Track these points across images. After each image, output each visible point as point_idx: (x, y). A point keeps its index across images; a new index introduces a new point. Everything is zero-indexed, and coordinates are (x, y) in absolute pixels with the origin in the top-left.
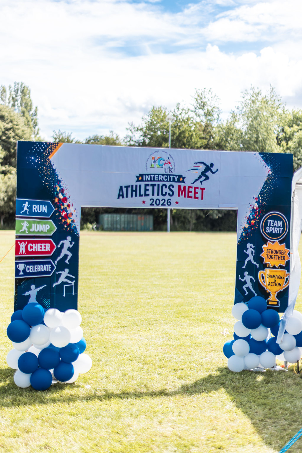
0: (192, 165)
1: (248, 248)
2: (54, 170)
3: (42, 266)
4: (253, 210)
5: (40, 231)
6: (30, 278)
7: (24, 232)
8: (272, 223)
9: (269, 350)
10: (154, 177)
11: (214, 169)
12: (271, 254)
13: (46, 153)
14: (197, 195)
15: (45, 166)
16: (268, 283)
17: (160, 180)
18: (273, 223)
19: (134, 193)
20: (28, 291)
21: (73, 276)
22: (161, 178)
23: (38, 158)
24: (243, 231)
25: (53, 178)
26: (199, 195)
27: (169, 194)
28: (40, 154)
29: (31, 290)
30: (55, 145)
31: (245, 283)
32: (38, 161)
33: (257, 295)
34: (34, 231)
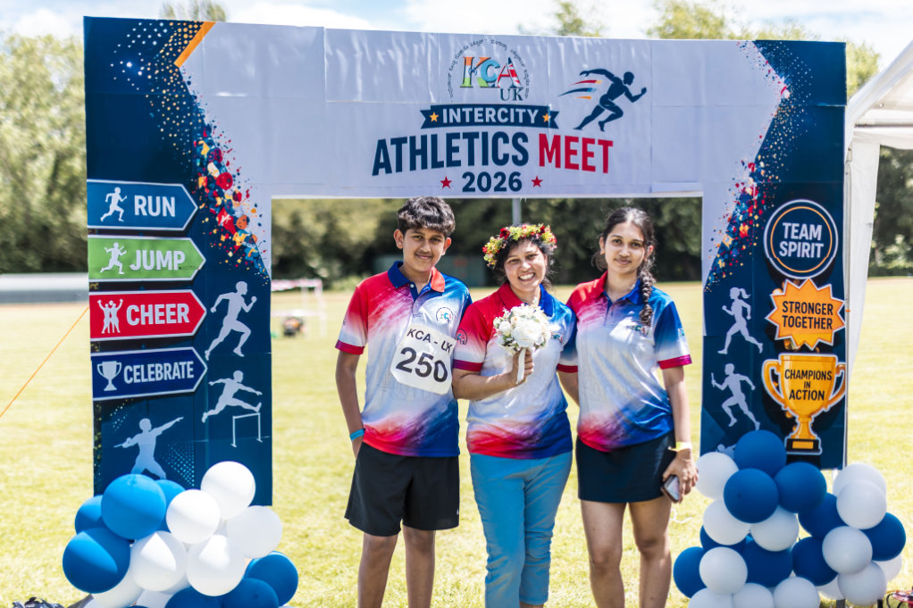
0: (572, 79)
1: (733, 300)
2: (191, 99)
3: (169, 365)
4: (744, 197)
5: (159, 268)
6: (134, 398)
7: (113, 272)
8: (794, 231)
9: (799, 574)
10: (472, 114)
11: (634, 89)
12: (795, 315)
13: (168, 48)
14: (590, 161)
15: (166, 87)
16: (788, 393)
17: (487, 120)
18: (797, 231)
19: (419, 158)
20: (132, 437)
21: (257, 390)
22: (492, 116)
23: (144, 64)
24: (719, 256)
25: (189, 119)
26: (596, 161)
27: (515, 158)
28: (150, 53)
29: (141, 431)
30: (190, 26)
31: (728, 393)
32: (146, 73)
33: (761, 428)
34: (142, 267)
